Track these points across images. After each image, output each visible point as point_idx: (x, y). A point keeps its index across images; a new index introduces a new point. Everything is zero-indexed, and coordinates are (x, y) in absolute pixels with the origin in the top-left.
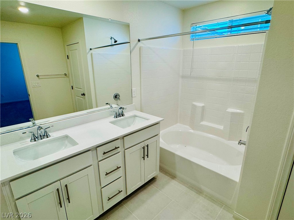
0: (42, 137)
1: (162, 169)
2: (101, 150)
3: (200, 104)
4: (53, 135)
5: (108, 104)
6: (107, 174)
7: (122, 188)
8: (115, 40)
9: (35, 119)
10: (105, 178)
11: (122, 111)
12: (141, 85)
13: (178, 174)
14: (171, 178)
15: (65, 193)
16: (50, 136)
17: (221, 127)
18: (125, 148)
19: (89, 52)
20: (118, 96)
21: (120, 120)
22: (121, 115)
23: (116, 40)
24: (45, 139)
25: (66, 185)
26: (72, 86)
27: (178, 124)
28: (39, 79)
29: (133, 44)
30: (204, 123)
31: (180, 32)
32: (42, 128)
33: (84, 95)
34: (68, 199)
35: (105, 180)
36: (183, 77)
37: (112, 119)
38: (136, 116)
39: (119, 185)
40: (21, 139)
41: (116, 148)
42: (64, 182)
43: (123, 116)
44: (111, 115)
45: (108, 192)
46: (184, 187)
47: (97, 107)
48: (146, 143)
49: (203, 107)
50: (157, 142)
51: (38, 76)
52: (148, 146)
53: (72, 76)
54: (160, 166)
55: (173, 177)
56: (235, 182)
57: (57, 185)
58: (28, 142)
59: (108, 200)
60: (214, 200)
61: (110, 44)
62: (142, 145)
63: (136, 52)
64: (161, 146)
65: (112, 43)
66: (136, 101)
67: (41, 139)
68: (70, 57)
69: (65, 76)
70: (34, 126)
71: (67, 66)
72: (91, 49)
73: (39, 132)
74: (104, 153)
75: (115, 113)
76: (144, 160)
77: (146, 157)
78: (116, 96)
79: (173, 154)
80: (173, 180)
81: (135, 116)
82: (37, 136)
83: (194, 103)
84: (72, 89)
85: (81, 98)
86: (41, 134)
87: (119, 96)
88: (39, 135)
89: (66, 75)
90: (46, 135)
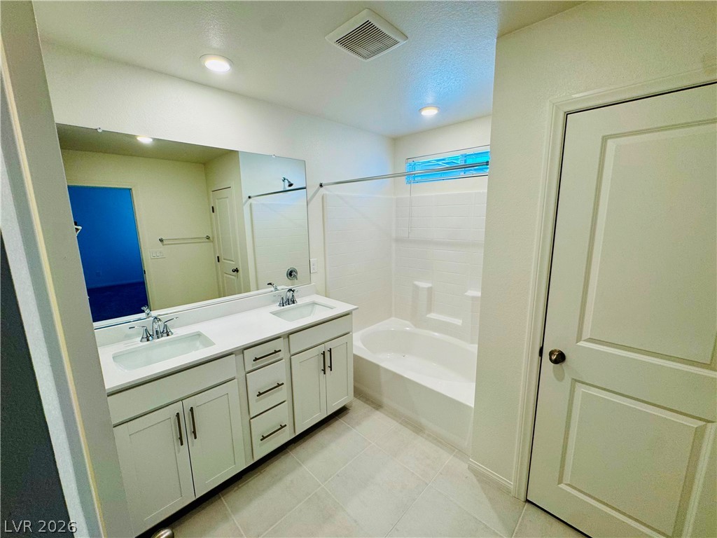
0: (158, 334)
1: (358, 393)
2: (250, 354)
3: (424, 285)
4: (177, 332)
5: (270, 284)
6: (260, 394)
7: (287, 420)
8: (289, 182)
9: (152, 308)
10: (257, 401)
11: (293, 296)
12: (325, 254)
13: (385, 400)
14: (374, 408)
15: (189, 420)
16: (172, 334)
17: (459, 322)
18: (292, 352)
19: (246, 202)
20: (294, 273)
21: (289, 310)
22: (290, 302)
23: (292, 182)
24: (165, 338)
25: (192, 408)
26: (218, 257)
27: (393, 318)
28: (163, 245)
29: (311, 191)
30: (433, 316)
31: (390, 172)
32: (160, 320)
33: (237, 270)
34: (194, 432)
35: (257, 406)
36: (398, 240)
37: (276, 307)
38: (316, 304)
39: (282, 415)
40: (128, 337)
41: (276, 352)
42: (188, 403)
43: (294, 303)
44: (274, 302)
45: (261, 426)
46: (395, 422)
47: (258, 289)
48: (328, 345)
49: (430, 289)
50: (348, 345)
51: (161, 240)
52: (330, 351)
53: (218, 241)
54: (354, 387)
55: (377, 405)
56: (467, 406)
57: (177, 408)
58: (137, 342)
59: (261, 440)
60: (440, 442)
61: (282, 190)
62: (321, 348)
63: (316, 202)
64: (355, 352)
65: (284, 188)
66: (317, 279)
67: (158, 338)
68: (216, 209)
69: (207, 240)
70: (149, 317)
71: (212, 224)
72: (249, 197)
73: (156, 326)
74: (256, 359)
75: (280, 299)
76: (325, 373)
77: (328, 370)
78: (291, 272)
79: (377, 367)
80: (378, 412)
81: (314, 304)
82: (151, 333)
83: (416, 283)
84: (219, 261)
85: (233, 277)
86: (158, 329)
87: (297, 273)
88: (155, 330)
89: (208, 238)
90: (165, 331)
